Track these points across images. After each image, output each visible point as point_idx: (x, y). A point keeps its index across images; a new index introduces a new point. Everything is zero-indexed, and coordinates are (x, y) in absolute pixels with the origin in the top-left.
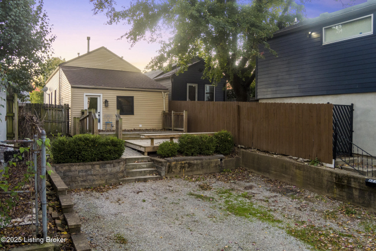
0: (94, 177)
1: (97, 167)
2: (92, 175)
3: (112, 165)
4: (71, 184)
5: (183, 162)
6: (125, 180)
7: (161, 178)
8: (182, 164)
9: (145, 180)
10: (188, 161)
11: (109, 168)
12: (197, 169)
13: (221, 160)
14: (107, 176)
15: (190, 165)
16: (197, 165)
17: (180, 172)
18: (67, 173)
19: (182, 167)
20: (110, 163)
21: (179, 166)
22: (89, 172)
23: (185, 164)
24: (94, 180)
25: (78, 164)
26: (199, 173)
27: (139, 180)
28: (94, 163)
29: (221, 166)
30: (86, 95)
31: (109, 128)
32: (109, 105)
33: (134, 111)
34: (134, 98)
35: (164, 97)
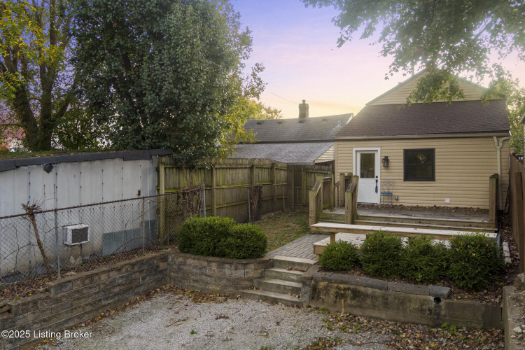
0: (209, 279)
1: (214, 266)
2: (206, 275)
3: (233, 266)
4: (183, 281)
5: (342, 286)
6: (246, 293)
7: (299, 305)
8: (340, 289)
9: (274, 301)
10: (352, 287)
11: (228, 271)
12: (374, 307)
13: (438, 300)
14: (224, 282)
15: (356, 294)
16: (373, 297)
17: (335, 302)
18: (182, 267)
19: (340, 296)
20: (231, 264)
21: (332, 291)
22: (204, 271)
23: (345, 289)
24: (207, 283)
25: (193, 257)
26: (376, 314)
27: (265, 299)
28: (210, 259)
29: (438, 315)
30: (357, 151)
31: (387, 202)
32: (390, 164)
33: (436, 174)
34: (436, 150)
35: (499, 147)
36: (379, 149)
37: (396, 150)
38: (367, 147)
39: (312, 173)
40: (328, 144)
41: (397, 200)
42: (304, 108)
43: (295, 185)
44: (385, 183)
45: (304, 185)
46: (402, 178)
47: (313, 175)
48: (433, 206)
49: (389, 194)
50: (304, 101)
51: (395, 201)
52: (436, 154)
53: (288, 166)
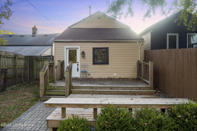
30: (67, 48)
31: (84, 76)
32: (85, 56)
33: (109, 61)
34: (109, 48)
35: (139, 47)
36: (79, 47)
37: (88, 48)
38: (73, 46)
39: (40, 60)
40: (48, 47)
41: (89, 75)
42: (35, 29)
43: (30, 68)
44: (83, 66)
45: (35, 67)
46: (92, 63)
47: (41, 62)
48: (108, 77)
49: (85, 72)
50: (35, 26)
51: (88, 75)
52: (109, 50)
53: (25, 57)
